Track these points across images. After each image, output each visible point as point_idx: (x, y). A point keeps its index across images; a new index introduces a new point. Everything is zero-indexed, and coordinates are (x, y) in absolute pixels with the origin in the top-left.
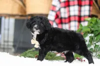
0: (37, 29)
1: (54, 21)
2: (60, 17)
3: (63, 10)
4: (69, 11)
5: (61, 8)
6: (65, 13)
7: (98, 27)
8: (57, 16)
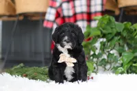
0: (68, 42)
1: (54, 22)
2: (62, 15)
4: (74, 7)
6: (68, 9)
7: (112, 28)
8: (58, 15)
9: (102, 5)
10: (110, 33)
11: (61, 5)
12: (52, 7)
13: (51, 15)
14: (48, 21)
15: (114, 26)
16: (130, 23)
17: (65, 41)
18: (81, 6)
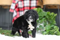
9: (36, 3)
10: (41, 16)
11: (18, 3)
12: (14, 3)
13: (13, 7)
14: (12, 9)
15: (42, 13)
16: (50, 12)
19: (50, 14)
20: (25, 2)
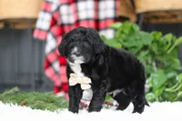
0: (78, 56)
2: (59, 23)
3: (64, 9)
4: (76, 11)
5: (62, 4)
6: (68, 15)
7: (136, 40)
8: (54, 22)
9: (115, 9)
10: (135, 47)
11: (58, 9)
12: (45, 11)
14: (40, 30)
15: (138, 38)
16: (160, 34)
17: (75, 53)
18: (87, 9)
19: (162, 39)
20: (81, 5)
